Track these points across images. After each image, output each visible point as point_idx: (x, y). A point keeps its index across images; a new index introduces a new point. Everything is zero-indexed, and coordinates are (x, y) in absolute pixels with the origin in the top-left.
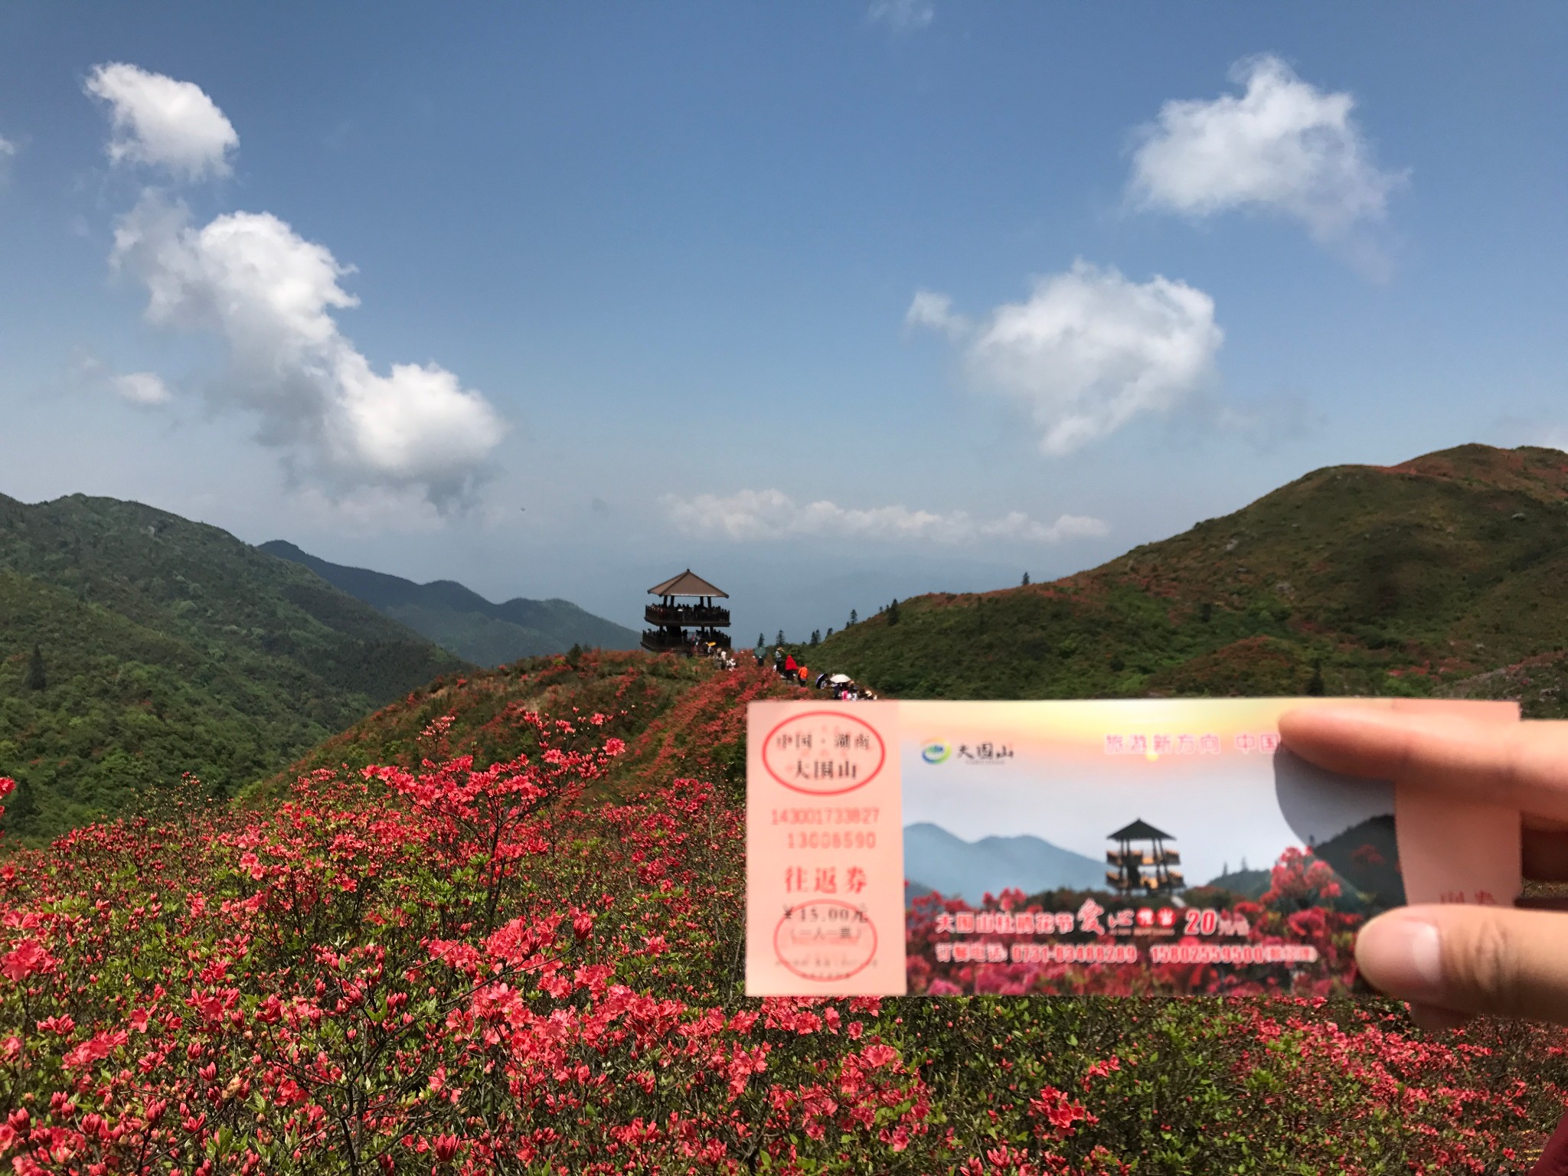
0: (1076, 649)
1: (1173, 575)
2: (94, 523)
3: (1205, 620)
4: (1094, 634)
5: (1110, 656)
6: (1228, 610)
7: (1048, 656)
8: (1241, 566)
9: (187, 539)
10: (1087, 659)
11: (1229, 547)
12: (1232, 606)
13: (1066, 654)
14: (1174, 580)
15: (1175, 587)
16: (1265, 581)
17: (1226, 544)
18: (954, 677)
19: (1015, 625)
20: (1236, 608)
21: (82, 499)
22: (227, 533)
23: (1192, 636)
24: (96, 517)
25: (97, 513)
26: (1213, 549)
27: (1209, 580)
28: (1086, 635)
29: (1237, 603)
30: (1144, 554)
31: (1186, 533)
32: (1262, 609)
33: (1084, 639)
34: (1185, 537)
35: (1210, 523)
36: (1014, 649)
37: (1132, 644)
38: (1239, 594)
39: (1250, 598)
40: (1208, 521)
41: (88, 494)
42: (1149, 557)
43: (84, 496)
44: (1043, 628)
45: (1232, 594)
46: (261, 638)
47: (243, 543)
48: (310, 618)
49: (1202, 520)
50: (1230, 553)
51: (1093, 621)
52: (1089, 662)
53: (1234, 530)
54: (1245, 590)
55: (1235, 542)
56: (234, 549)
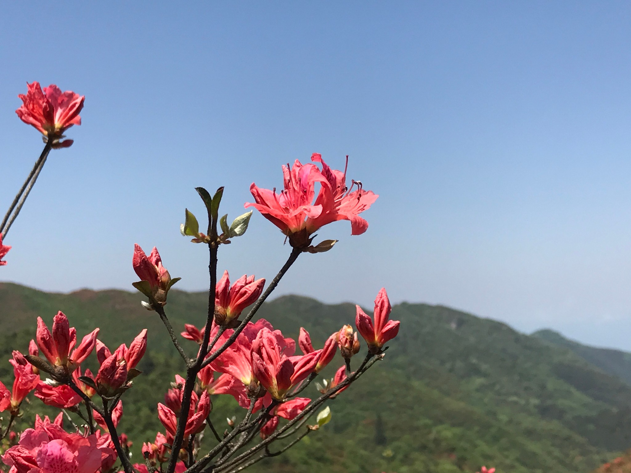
9: (478, 332)
21: (408, 306)
25: (418, 316)
46: (536, 406)
47: (518, 333)
48: (573, 390)
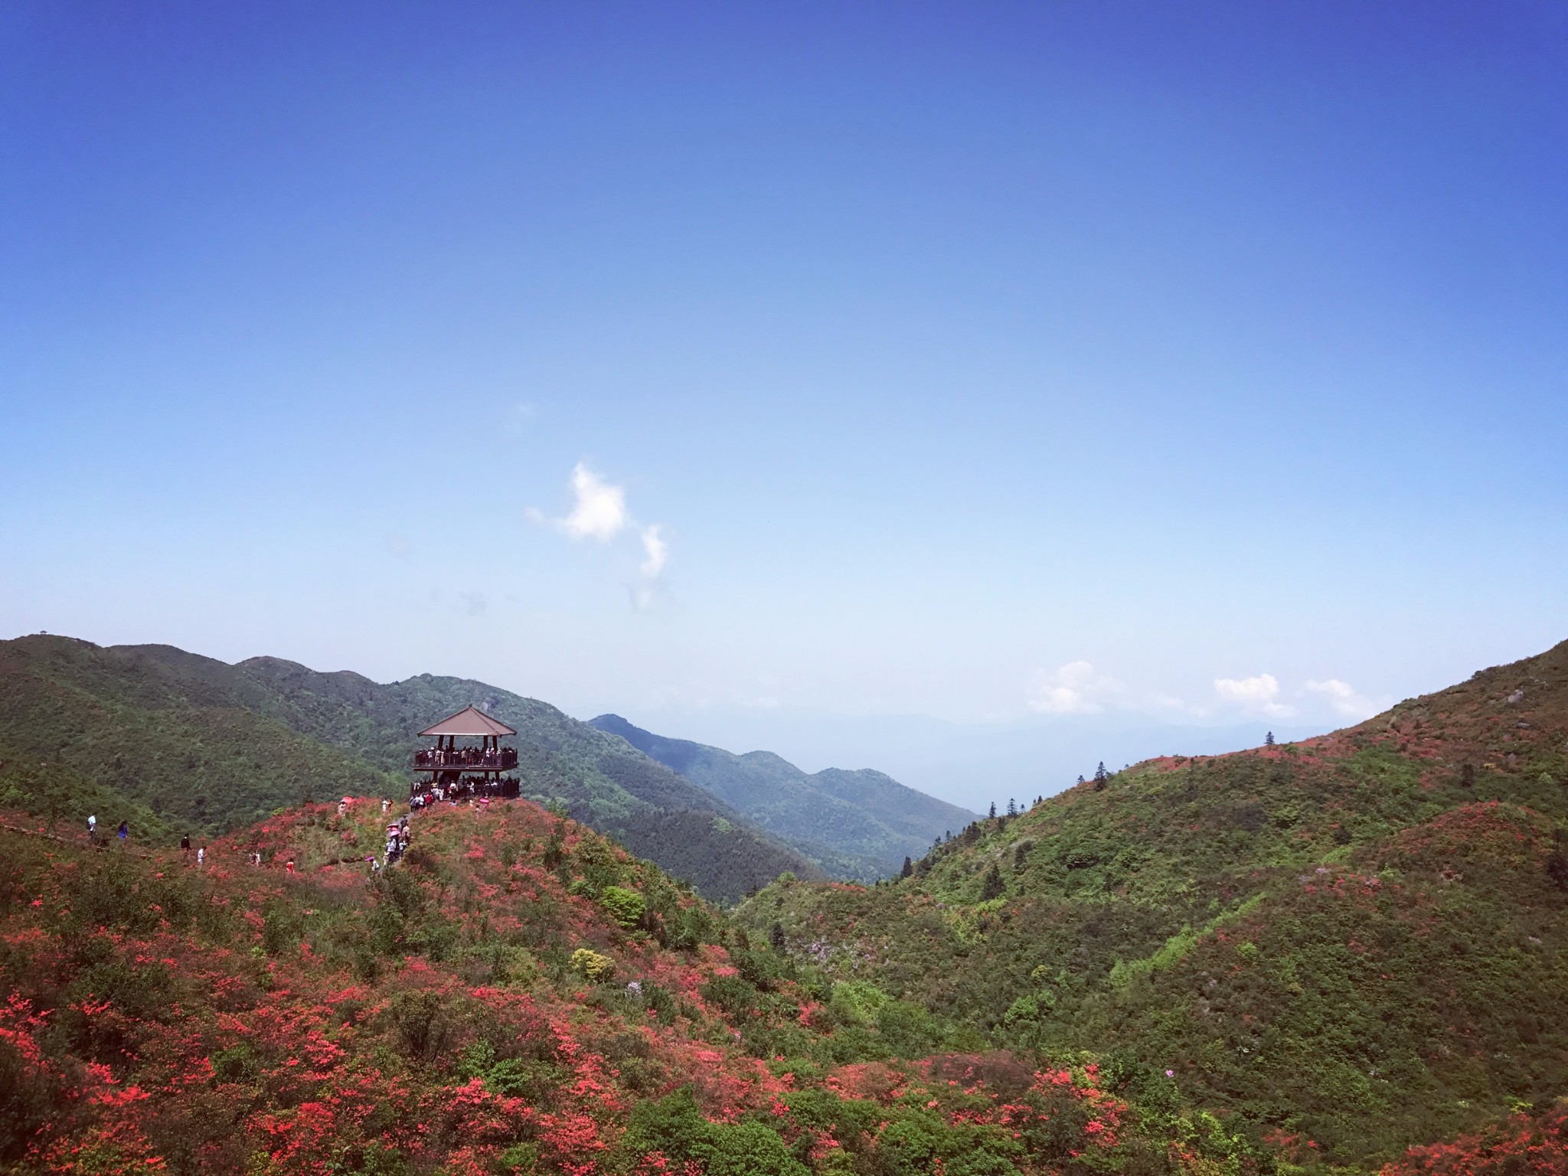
0: (1297, 818)
1: (1438, 733)
2: (435, 701)
3: (1465, 784)
4: (1320, 800)
5: (1336, 826)
6: (1500, 772)
7: (1264, 826)
8: (1522, 720)
9: (516, 714)
10: (1309, 830)
11: (1511, 699)
12: (1505, 767)
13: (1284, 824)
14: (1437, 738)
15: (1437, 747)
16: (1551, 738)
17: (1508, 695)
18: (1153, 851)
19: (1227, 790)
20: (1513, 771)
21: (429, 678)
22: (553, 708)
23: (1443, 804)
24: (438, 695)
25: (441, 691)
26: (1492, 702)
27: (1480, 738)
28: (1310, 802)
29: (1512, 765)
30: (1410, 709)
31: (1463, 684)
32: (1542, 771)
33: (1307, 806)
34: (1461, 689)
35: (1493, 671)
36: (1223, 818)
37: (1364, 812)
38: (1516, 753)
39: (1530, 758)
40: (1490, 669)
41: (434, 675)
42: (1416, 712)
43: (431, 676)
44: (1260, 793)
45: (1508, 753)
47: (567, 717)
48: (616, 787)
49: (1482, 668)
50: (1513, 706)
51: (1319, 786)
52: (1310, 834)
53: (1521, 679)
54: (1525, 749)
55: (1519, 692)
56: (558, 723)
